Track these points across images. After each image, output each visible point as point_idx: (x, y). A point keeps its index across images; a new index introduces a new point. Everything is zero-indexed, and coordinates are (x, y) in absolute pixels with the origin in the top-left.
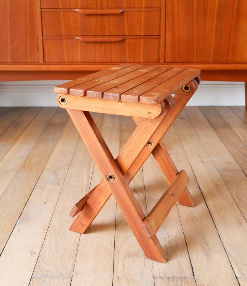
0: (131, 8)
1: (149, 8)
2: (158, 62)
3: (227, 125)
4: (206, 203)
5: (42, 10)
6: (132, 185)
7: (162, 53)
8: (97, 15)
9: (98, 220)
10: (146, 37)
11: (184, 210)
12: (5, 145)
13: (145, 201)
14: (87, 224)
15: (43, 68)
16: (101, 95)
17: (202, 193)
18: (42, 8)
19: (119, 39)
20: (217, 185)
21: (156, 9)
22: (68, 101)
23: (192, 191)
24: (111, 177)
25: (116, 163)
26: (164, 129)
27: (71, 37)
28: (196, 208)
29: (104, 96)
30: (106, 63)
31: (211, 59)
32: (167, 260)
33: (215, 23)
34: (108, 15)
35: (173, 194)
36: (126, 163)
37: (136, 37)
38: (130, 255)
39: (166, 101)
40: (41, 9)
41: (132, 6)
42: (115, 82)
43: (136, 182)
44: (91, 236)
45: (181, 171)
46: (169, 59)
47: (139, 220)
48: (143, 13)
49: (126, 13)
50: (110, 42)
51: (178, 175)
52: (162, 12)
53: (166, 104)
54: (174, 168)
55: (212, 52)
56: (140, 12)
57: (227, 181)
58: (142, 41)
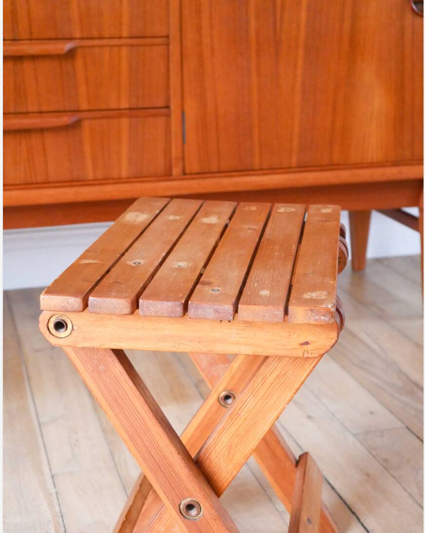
0: (92, 38)
1: (139, 36)
2: (167, 175)
7: (175, 152)
10: (133, 111)
17: (341, 498)
19: (65, 120)
20: (368, 475)
21: (158, 41)
24: (190, 507)
30: (32, 184)
31: (294, 161)
33: (299, 72)
34: (34, 58)
37: (110, 113)
41: (95, 33)
48: (124, 51)
49: (80, 52)
50: (42, 130)
51: (298, 468)
52: (171, 47)
54: (288, 451)
55: (295, 143)
56: (116, 49)
57: (386, 460)
58: (125, 122)
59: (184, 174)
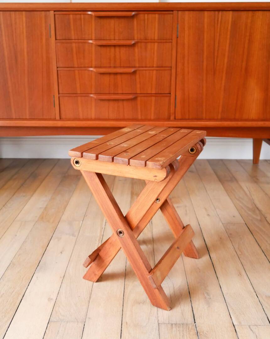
0: (143, 67)
1: (161, 67)
2: (169, 119)
3: (233, 179)
4: (210, 255)
5: (59, 69)
6: (141, 237)
7: (172, 110)
8: (110, 74)
9: (110, 270)
10: (157, 95)
11: (189, 262)
12: (24, 196)
13: (153, 252)
14: (99, 273)
15: (60, 124)
16: (111, 160)
17: (206, 245)
18: (58, 66)
19: (131, 97)
20: (221, 238)
21: (168, 68)
22: (82, 163)
23: (197, 243)
24: (120, 232)
25: (126, 220)
26: (171, 186)
27: (85, 94)
28: (200, 260)
29: (114, 161)
30: (118, 119)
31: (219, 117)
32: (171, 308)
33: (223, 82)
34: (121, 74)
35: (178, 248)
36: (135, 220)
37: (148, 95)
38: (138, 302)
39: (171, 166)
40: (57, 68)
41: (144, 66)
42: (125, 145)
43: (145, 234)
44: (102, 284)
45: (186, 226)
46: (179, 116)
47: (146, 272)
48: (155, 72)
49: (138, 72)
50: (123, 100)
51: (184, 229)
52: (172, 71)
53: (171, 168)
54: (180, 222)
55: (220, 110)
56: (151, 71)
57: (231, 234)
58: (153, 98)
59: (175, 119)
